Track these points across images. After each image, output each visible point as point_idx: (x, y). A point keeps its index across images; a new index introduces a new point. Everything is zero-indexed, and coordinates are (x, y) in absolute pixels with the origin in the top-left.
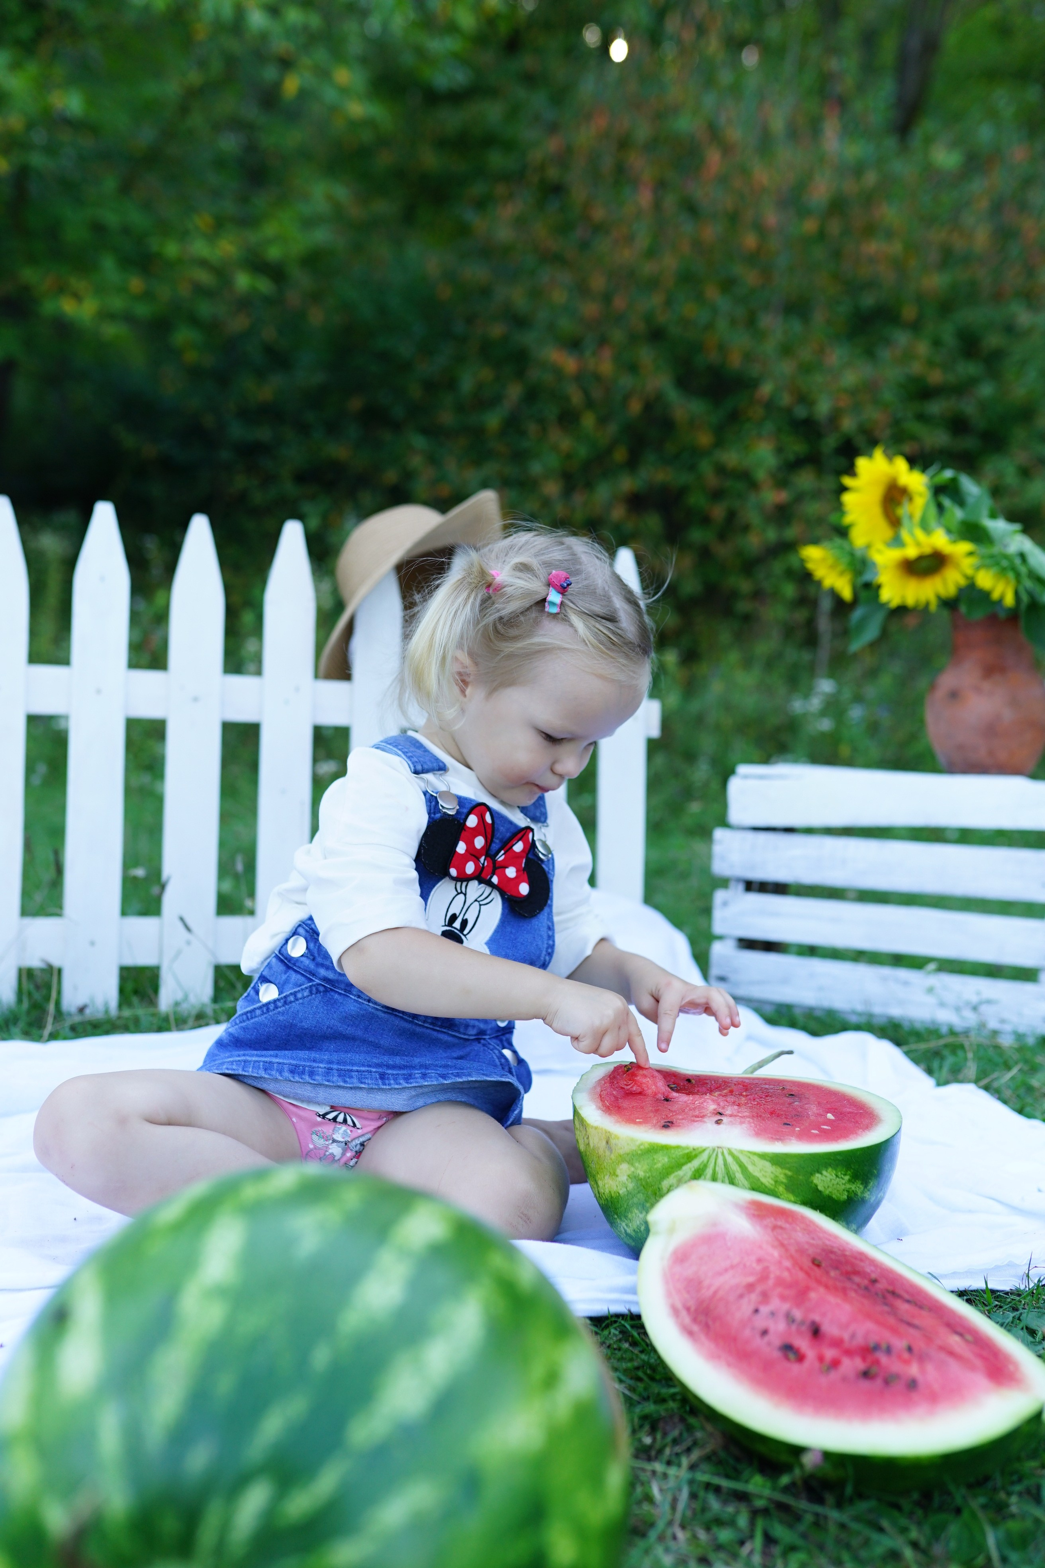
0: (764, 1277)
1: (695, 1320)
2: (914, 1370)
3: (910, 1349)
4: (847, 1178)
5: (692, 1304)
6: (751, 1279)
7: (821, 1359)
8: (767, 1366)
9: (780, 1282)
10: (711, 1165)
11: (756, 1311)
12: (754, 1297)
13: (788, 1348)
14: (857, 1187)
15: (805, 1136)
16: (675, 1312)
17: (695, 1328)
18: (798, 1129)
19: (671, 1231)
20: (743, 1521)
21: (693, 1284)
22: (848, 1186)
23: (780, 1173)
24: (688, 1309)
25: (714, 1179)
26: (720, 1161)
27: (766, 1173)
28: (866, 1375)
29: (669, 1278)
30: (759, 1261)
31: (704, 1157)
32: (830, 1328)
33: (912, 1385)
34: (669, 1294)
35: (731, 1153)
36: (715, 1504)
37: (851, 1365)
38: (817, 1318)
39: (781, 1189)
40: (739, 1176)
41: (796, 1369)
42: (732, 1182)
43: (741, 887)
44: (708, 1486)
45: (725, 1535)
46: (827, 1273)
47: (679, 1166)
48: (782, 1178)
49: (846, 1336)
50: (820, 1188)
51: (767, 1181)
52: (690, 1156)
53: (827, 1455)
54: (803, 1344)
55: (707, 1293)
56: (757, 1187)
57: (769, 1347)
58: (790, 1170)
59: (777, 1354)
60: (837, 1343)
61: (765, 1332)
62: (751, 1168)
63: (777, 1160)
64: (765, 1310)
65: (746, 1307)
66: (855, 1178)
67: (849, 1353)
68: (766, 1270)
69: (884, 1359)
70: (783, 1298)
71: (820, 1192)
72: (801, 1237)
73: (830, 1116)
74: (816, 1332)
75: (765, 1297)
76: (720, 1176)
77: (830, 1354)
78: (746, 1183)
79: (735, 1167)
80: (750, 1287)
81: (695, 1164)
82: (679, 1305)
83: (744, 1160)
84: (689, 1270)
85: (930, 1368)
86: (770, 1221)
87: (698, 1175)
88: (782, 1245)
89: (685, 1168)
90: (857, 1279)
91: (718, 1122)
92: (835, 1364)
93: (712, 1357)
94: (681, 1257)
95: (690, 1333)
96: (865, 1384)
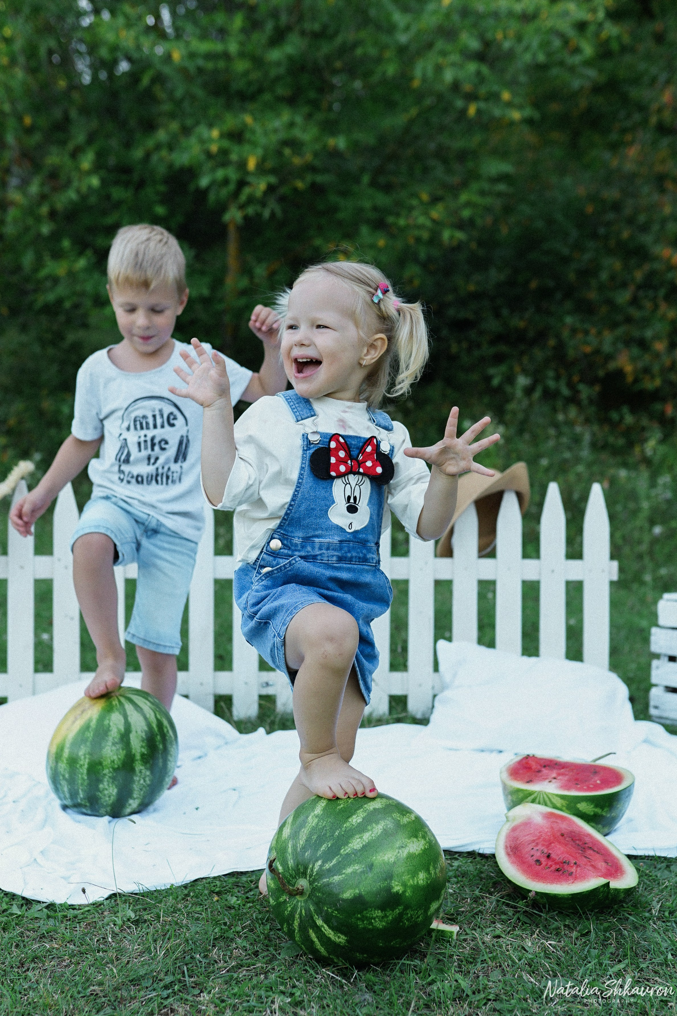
0: (539, 838)
1: (512, 851)
2: (573, 870)
3: (575, 863)
4: (592, 806)
5: (513, 845)
6: (535, 838)
7: (546, 865)
8: (530, 866)
9: (544, 840)
10: (538, 798)
11: (533, 849)
12: (533, 844)
13: (538, 861)
14: (598, 810)
15: (581, 789)
16: (506, 847)
17: (511, 853)
18: (579, 786)
19: (514, 820)
20: (510, 914)
21: (516, 839)
22: (594, 809)
23: (564, 803)
24: (511, 847)
25: (539, 803)
26: (541, 796)
27: (559, 802)
28: (558, 870)
29: (508, 836)
30: (540, 832)
31: (536, 795)
32: (553, 856)
33: (571, 874)
34: (506, 842)
35: (545, 793)
36: (504, 908)
37: (554, 867)
38: (550, 852)
39: (564, 808)
40: (548, 802)
41: (538, 868)
42: (546, 805)
43: (666, 659)
44: (504, 902)
45: (503, 917)
46: (565, 838)
47: (527, 797)
48: (564, 804)
49: (557, 859)
50: (580, 809)
51: (559, 805)
52: (530, 794)
53: (537, 893)
54: (543, 860)
55: (518, 842)
56: (555, 807)
57: (532, 861)
58: (568, 801)
59: (534, 863)
60: (554, 860)
61: (532, 856)
62: (553, 800)
63: (563, 797)
64: (535, 848)
65: (531, 846)
66: (596, 806)
67: (556, 863)
68: (541, 836)
69: (566, 866)
70: (543, 845)
71: (580, 811)
72: (564, 826)
73: (598, 782)
74: (548, 857)
75: (537, 844)
76: (542, 801)
77: (550, 863)
78: (551, 805)
79: (547, 799)
80: (534, 841)
81: (532, 797)
82: (508, 846)
83: (550, 796)
84: (516, 834)
85: (578, 869)
86: (552, 820)
87: (533, 801)
88: (552, 828)
89: (529, 798)
90: (577, 842)
91: (550, 782)
92: (551, 866)
93: (513, 863)
94: (514, 829)
95: (508, 854)
96: (556, 873)
